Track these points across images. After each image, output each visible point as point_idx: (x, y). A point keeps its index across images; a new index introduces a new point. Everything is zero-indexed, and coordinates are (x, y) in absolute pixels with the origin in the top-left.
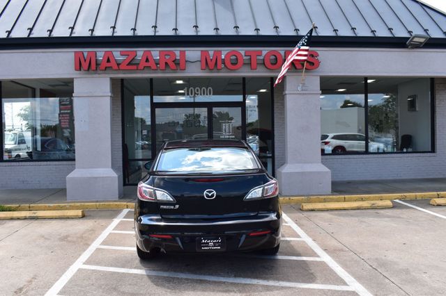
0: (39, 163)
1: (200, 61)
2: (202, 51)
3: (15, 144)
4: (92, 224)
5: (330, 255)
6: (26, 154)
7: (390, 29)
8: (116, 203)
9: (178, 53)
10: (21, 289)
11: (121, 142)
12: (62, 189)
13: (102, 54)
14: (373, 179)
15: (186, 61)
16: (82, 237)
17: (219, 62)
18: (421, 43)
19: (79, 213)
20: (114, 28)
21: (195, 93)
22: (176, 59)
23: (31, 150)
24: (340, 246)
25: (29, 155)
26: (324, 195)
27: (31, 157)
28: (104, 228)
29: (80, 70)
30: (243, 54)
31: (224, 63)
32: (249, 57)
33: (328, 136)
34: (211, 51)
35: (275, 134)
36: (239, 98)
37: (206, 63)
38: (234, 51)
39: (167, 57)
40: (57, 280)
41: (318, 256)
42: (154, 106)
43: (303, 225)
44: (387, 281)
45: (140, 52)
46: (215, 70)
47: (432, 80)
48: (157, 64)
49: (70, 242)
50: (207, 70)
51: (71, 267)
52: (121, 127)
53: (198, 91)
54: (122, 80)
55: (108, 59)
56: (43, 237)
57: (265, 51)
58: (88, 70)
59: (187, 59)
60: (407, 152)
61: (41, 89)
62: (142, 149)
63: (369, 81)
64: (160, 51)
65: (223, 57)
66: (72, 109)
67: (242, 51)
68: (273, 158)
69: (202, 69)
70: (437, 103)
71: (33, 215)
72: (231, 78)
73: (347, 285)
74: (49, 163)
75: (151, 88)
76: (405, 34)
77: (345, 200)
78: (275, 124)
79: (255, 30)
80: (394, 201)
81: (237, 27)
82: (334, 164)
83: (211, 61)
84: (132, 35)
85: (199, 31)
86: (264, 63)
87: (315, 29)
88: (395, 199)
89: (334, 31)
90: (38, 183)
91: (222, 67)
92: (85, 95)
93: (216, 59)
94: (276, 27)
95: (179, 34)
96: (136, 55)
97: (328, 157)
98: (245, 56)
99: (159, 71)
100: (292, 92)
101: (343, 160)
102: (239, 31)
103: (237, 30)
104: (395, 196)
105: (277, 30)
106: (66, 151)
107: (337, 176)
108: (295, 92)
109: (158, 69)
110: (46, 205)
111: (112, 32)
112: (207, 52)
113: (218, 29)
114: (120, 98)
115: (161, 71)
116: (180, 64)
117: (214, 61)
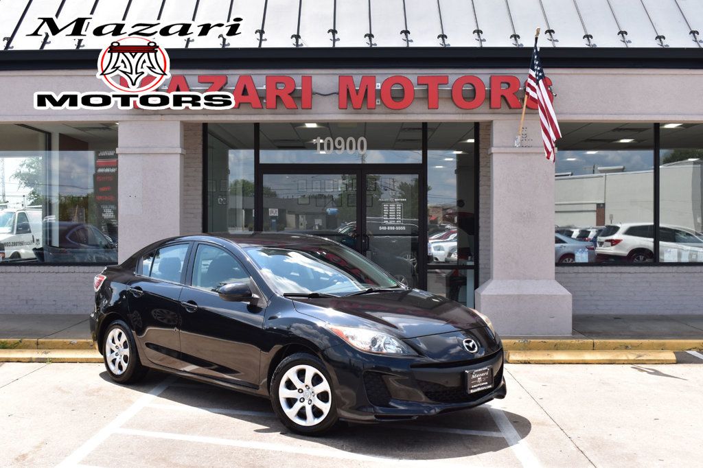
0: (56, 268)
1: (338, 94)
2: (340, 75)
3: (12, 232)
5: (518, 430)
6: (32, 252)
7: (694, 33)
9: (298, 79)
10: (24, 456)
15: (313, 94)
17: (371, 95)
21: (335, 148)
22: (295, 89)
23: (40, 246)
24: (543, 417)
25: (36, 254)
26: (557, 338)
27: (41, 258)
30: (414, 81)
31: (381, 98)
32: (424, 88)
33: (618, 228)
34: (357, 76)
35: (480, 224)
36: (414, 157)
37: (347, 96)
38: (397, 75)
39: (281, 87)
41: (498, 430)
42: (261, 170)
45: (234, 77)
46: (364, 109)
48: (261, 98)
50: (350, 109)
53: (340, 143)
55: (179, 89)
56: (60, 388)
57: (453, 75)
59: (314, 90)
61: (61, 135)
64: (268, 76)
65: (378, 86)
67: (412, 75)
68: (476, 268)
69: (340, 108)
71: (44, 356)
74: (72, 268)
75: (256, 137)
77: (593, 348)
78: (481, 206)
79: (439, 37)
80: (688, 352)
81: (406, 32)
82: (591, 282)
83: (357, 94)
84: (220, 47)
85: (338, 39)
86: (451, 97)
87: (551, 34)
88: (690, 350)
89: (584, 37)
90: (53, 305)
91: (377, 103)
92: (137, 151)
93: (366, 90)
94: (479, 32)
95: (302, 45)
96: (227, 83)
97: (580, 269)
98: (418, 84)
99: (265, 110)
100: (503, 150)
101: (608, 275)
102: (409, 39)
103: (407, 37)
104: (690, 343)
105: (479, 37)
106: (104, 248)
107: (597, 305)
108: (508, 150)
109: (264, 107)
110: (65, 340)
111: (186, 42)
112: (350, 77)
113: (373, 36)
114: (201, 155)
115: (269, 111)
116: (301, 98)
117: (362, 94)
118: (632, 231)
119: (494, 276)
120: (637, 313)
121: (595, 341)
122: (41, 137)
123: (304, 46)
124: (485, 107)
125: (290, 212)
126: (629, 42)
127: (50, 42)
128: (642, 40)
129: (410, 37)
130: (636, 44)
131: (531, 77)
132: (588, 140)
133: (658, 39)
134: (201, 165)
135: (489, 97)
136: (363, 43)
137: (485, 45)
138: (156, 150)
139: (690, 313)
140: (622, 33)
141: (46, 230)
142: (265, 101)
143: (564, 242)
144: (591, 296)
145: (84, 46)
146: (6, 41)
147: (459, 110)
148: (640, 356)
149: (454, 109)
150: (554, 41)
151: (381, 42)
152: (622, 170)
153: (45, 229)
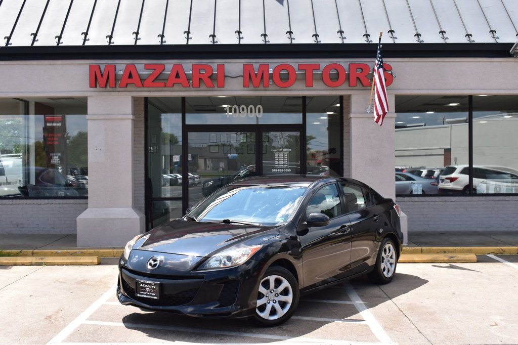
0: (39, 201)
1: (243, 76)
2: (244, 63)
7: (493, 31)
9: (215, 67)
11: (143, 175)
12: (67, 236)
13: (124, 67)
15: (226, 76)
17: (266, 77)
19: (94, 259)
20: (137, 33)
21: (240, 113)
22: (213, 74)
23: (22, 185)
24: (380, 293)
29: (96, 87)
30: (296, 68)
31: (272, 79)
32: (303, 72)
33: (455, 169)
34: (256, 63)
36: (295, 118)
37: (249, 78)
39: (203, 72)
41: (350, 300)
42: (187, 129)
45: (169, 65)
46: (261, 87)
48: (189, 80)
50: (251, 87)
53: (243, 110)
54: (146, 99)
55: (130, 74)
57: (324, 63)
58: (106, 87)
59: (226, 74)
61: (36, 103)
62: (171, 185)
64: (193, 64)
65: (271, 71)
67: (294, 63)
69: (245, 87)
75: (184, 106)
77: (422, 252)
78: (344, 154)
79: (313, 36)
80: (488, 255)
81: (290, 33)
82: (424, 208)
83: (256, 77)
84: (160, 44)
85: (243, 38)
86: (322, 78)
87: (392, 33)
88: (489, 254)
89: (415, 35)
90: (36, 228)
91: (270, 83)
92: (101, 117)
93: (263, 74)
94: (341, 32)
95: (217, 42)
96: (164, 69)
97: (416, 199)
98: (299, 70)
99: (191, 88)
100: (358, 115)
101: (436, 203)
102: (292, 37)
103: (291, 36)
104: (489, 249)
105: (342, 36)
106: (64, 186)
107: (428, 225)
108: (362, 115)
109: (191, 85)
110: (52, 251)
111: (135, 40)
112: (251, 66)
113: (267, 35)
114: (143, 119)
115: (194, 89)
116: (217, 80)
117: (259, 76)
120: (457, 230)
121: (423, 248)
122: (22, 105)
123: (219, 43)
124: (345, 85)
125: (201, 157)
126: (447, 38)
127: (38, 40)
128: (456, 37)
129: (293, 36)
130: (451, 40)
132: (425, 104)
133: (467, 37)
134: (143, 126)
135: (348, 77)
136: (259, 41)
137: (346, 42)
138: (114, 117)
139: (495, 230)
140: (442, 32)
141: (26, 173)
142: (191, 82)
143: (414, 180)
144: (424, 218)
145: (62, 43)
146: (6, 39)
147: (328, 88)
148: (452, 257)
149: (323, 86)
150: (394, 38)
151: (273, 40)
153: (24, 172)
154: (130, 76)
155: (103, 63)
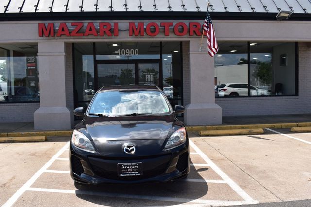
1: (129, 30)
2: (130, 23)
4: (52, 145)
5: (214, 163)
6: (3, 98)
7: (265, 7)
8: (69, 131)
9: (112, 24)
10: (5, 185)
11: (73, 88)
12: (31, 123)
13: (59, 25)
14: (253, 115)
15: (119, 30)
16: (45, 153)
17: (142, 30)
18: (286, 17)
19: (43, 138)
20: (67, 6)
21: (126, 53)
22: (111, 29)
23: (7, 95)
24: (222, 157)
25: (5, 99)
26: (217, 125)
27: (7, 100)
28: (61, 147)
29: (43, 36)
30: (159, 25)
31: (146, 32)
32: (163, 27)
33: (226, 85)
34: (136, 23)
36: (158, 57)
37: (132, 31)
38: (152, 22)
39: (106, 27)
40: (29, 179)
41: (206, 163)
42: (96, 63)
43: (199, 145)
44: (250, 177)
45: (86, 23)
46: (139, 36)
47: (297, 43)
48: (98, 32)
49: (37, 156)
50: (134, 36)
51: (39, 171)
52: (72, 77)
53: (128, 51)
54: (73, 44)
55: (63, 29)
56: (18, 153)
57: (175, 22)
58: (48, 36)
59: (119, 29)
60: (278, 96)
61: (14, 51)
62: (88, 95)
63: (251, 45)
64: (100, 23)
65: (145, 27)
66: (36, 66)
67: (158, 22)
68: (182, 99)
69: (130, 36)
70: (300, 60)
71: (11, 140)
72: (152, 42)
73: (223, 180)
74: (20, 104)
75: (94, 49)
76: (275, 11)
77: (231, 128)
78: (184, 75)
79: (168, 7)
81: (155, 6)
83: (136, 30)
84: (80, 11)
85: (128, 8)
86: (174, 31)
87: (211, 7)
88: (267, 128)
89: (224, 8)
90: (13, 119)
91: (144, 34)
92: (46, 54)
93: (140, 29)
94: (183, 6)
95: (113, 10)
96: (83, 26)
97: (221, 99)
98: (161, 26)
99: (99, 37)
100: (194, 52)
102: (156, 8)
105: (184, 8)
108: (196, 52)
109: (99, 35)
110: (19, 133)
111: (65, 9)
112: (134, 23)
113: (142, 7)
114: (72, 57)
115: (101, 37)
116: (114, 32)
117: (138, 30)
118: (231, 86)
119: (192, 102)
121: (232, 126)
122: (5, 52)
124: (187, 35)
126: (241, 10)
127: (8, 10)
128: (246, 9)
131: (206, 23)
133: (252, 9)
135: (189, 31)
136: (138, 10)
137: (186, 11)
138: (54, 54)
140: (238, 7)
145: (23, 11)
147: (177, 36)
149: (175, 36)
150: (213, 9)
151: (145, 9)
152: (222, 65)
154: (63, 30)
155: (47, 23)
